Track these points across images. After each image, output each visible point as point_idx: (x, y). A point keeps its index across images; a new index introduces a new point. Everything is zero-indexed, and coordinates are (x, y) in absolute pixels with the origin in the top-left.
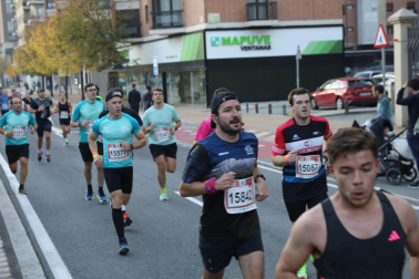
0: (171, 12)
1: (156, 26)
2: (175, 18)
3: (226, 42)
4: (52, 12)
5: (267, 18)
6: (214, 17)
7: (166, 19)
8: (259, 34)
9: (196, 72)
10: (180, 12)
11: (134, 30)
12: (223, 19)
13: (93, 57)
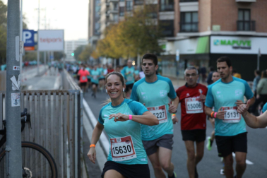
0: (191, 23)
1: (182, 31)
2: (194, 27)
3: (223, 43)
4: (122, 19)
5: (249, 30)
6: (216, 27)
7: (188, 27)
8: (244, 39)
9: (204, 60)
10: (197, 24)
11: (170, 32)
12: (222, 29)
13: (143, 47)
